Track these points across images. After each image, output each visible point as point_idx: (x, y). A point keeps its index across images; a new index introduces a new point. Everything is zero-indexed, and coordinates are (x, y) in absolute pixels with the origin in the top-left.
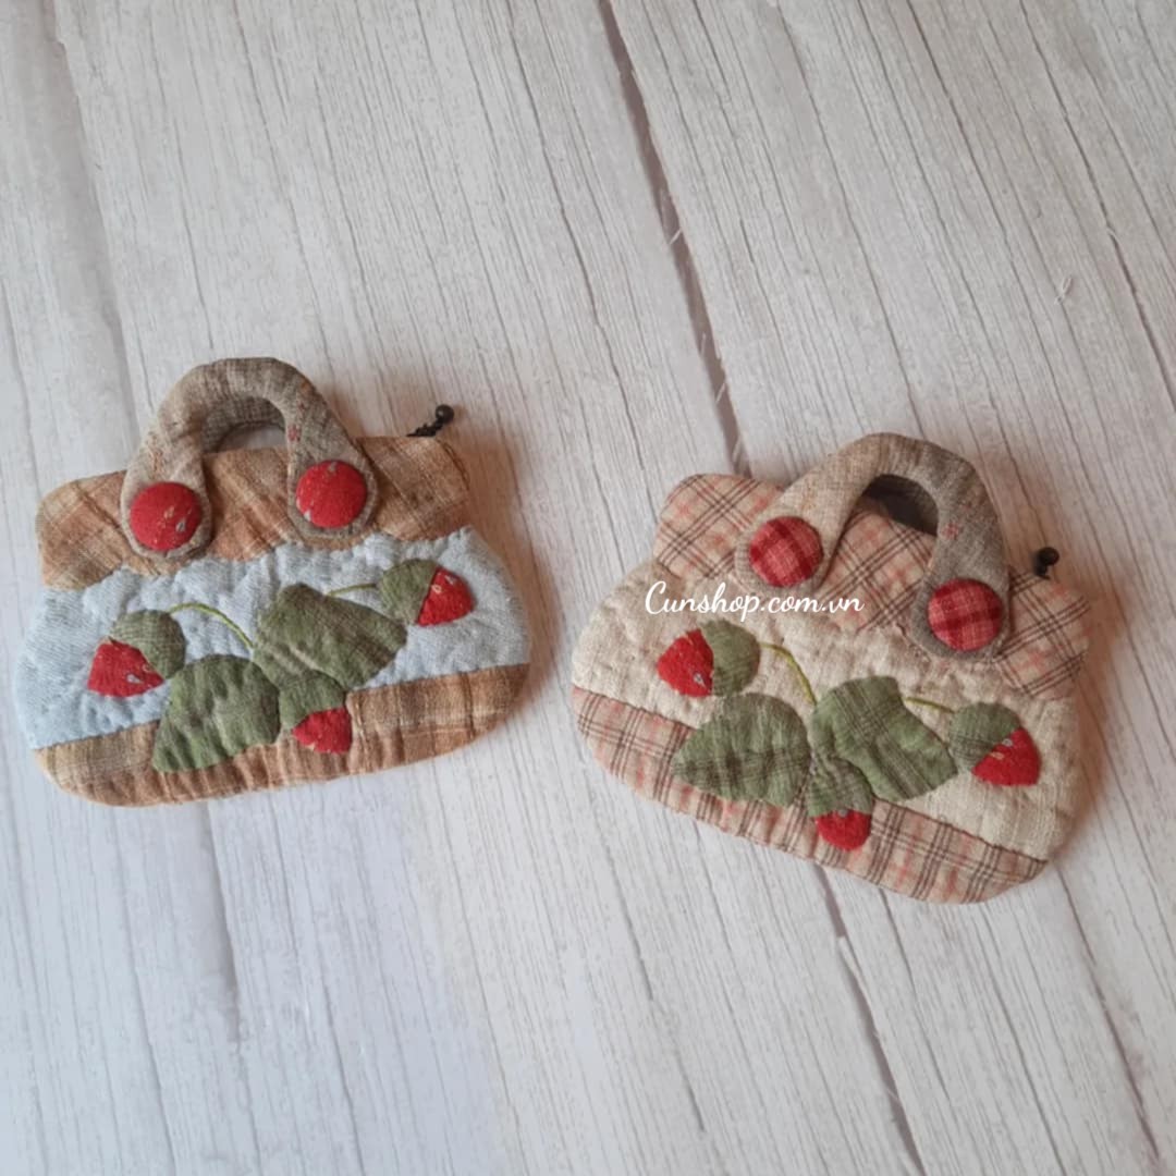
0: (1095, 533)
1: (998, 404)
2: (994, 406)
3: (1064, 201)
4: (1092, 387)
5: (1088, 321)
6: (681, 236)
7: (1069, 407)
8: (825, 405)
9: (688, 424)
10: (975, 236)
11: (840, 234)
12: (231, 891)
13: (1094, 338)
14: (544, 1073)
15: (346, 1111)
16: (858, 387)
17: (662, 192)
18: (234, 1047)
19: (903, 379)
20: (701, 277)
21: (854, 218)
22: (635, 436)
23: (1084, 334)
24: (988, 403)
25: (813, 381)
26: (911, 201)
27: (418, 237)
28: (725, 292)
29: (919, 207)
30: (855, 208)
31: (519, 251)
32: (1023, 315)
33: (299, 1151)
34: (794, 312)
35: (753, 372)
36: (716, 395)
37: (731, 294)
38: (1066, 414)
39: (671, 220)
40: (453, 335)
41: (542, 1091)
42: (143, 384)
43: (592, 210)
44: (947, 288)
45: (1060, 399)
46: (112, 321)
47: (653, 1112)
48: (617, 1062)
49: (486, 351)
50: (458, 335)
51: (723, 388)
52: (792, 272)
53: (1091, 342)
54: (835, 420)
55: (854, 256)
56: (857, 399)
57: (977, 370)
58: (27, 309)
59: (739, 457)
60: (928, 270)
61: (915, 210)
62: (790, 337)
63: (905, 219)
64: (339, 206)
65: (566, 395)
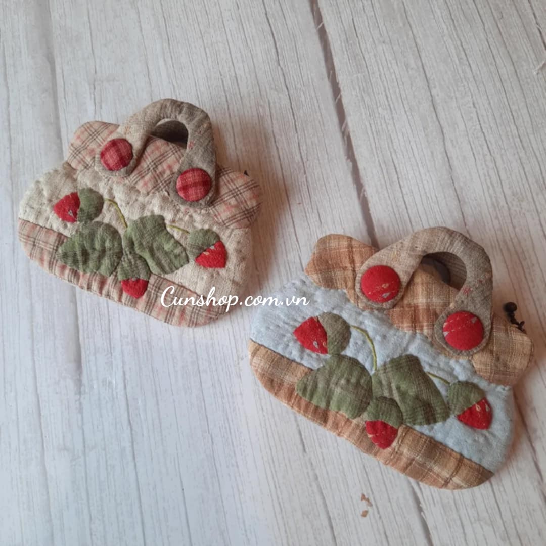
0: (524, 169)
1: (477, 106)
2: (475, 107)
3: (515, 12)
4: (525, 99)
5: (525, 68)
6: (323, 26)
7: (513, 108)
8: (389, 105)
9: (321, 113)
10: (469, 26)
11: (401, 25)
12: (83, 323)
13: (527, 76)
14: (228, 419)
15: (129, 431)
16: (407, 97)
17: (315, 5)
18: (78, 397)
19: (429, 93)
20: (331, 45)
21: (409, 18)
22: (294, 118)
23: (523, 74)
24: (472, 106)
25: (384, 93)
26: (438, 11)
27: (196, 25)
28: (343, 52)
29: (441, 13)
30: (409, 13)
31: (244, 32)
32: (492, 64)
33: (105, 449)
34: (376, 61)
35: (354, 89)
36: (335, 99)
37: (345, 52)
38: (511, 112)
39: (318, 17)
40: (209, 69)
41: (226, 428)
42: (62, 89)
43: (280, 13)
44: (454, 51)
45: (509, 104)
46: (51, 60)
47: (280, 441)
48: (264, 416)
49: (225, 77)
50: (212, 70)
51: (339, 97)
52: (376, 42)
53: (526, 78)
54: (394, 112)
55: (408, 36)
56: (405, 102)
57: (467, 90)
58: (13, 55)
59: (345, 129)
60: (445, 42)
61: (439, 14)
62: (373, 73)
63: (434, 18)
64: (160, 10)
65: (262, 99)
